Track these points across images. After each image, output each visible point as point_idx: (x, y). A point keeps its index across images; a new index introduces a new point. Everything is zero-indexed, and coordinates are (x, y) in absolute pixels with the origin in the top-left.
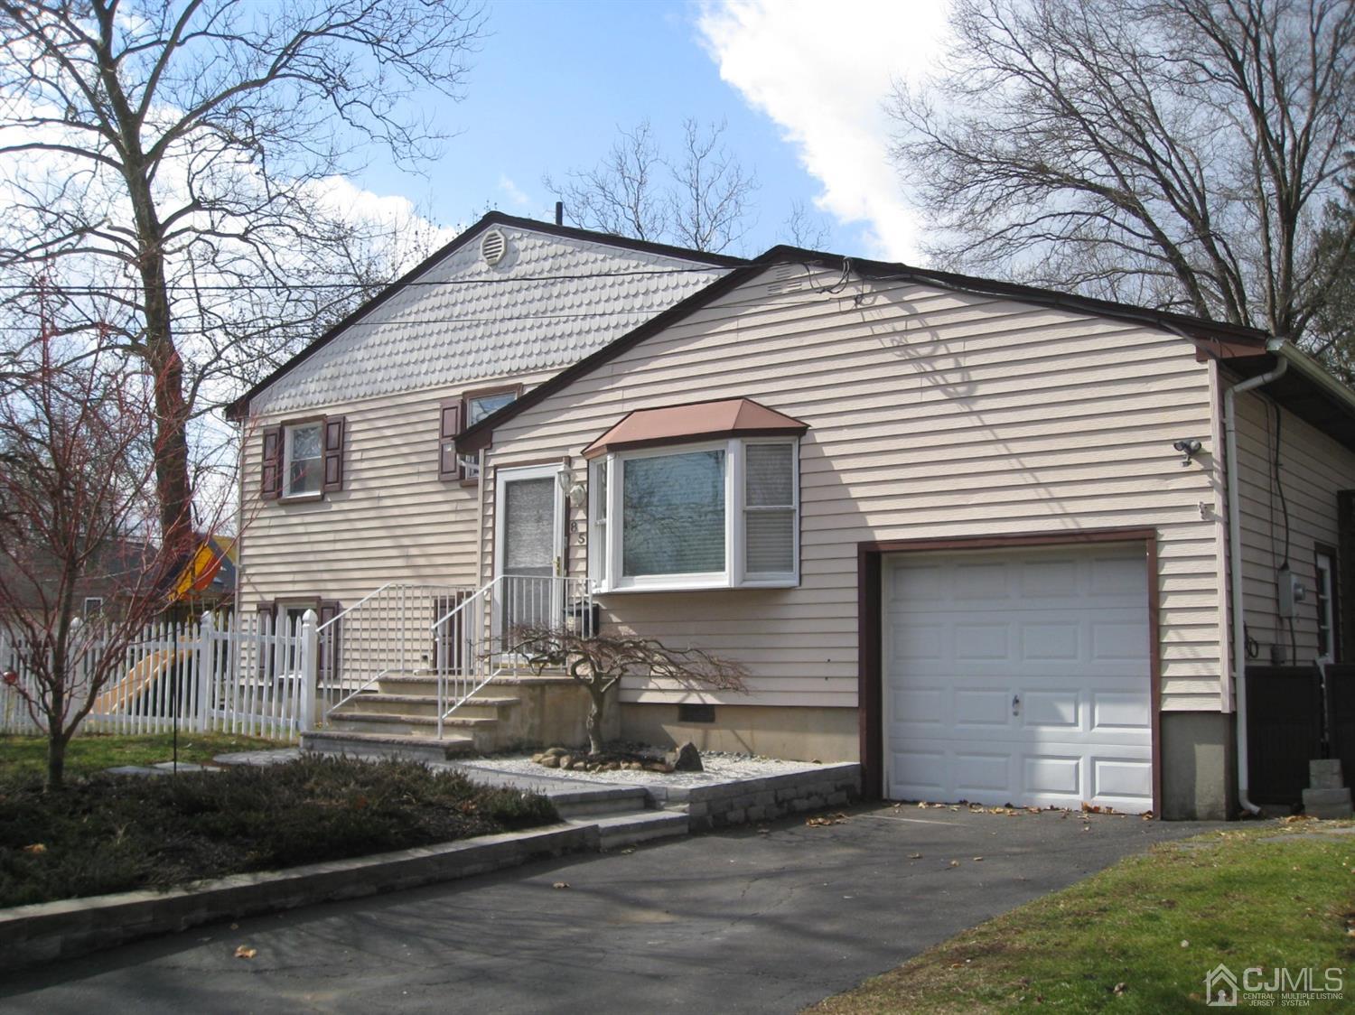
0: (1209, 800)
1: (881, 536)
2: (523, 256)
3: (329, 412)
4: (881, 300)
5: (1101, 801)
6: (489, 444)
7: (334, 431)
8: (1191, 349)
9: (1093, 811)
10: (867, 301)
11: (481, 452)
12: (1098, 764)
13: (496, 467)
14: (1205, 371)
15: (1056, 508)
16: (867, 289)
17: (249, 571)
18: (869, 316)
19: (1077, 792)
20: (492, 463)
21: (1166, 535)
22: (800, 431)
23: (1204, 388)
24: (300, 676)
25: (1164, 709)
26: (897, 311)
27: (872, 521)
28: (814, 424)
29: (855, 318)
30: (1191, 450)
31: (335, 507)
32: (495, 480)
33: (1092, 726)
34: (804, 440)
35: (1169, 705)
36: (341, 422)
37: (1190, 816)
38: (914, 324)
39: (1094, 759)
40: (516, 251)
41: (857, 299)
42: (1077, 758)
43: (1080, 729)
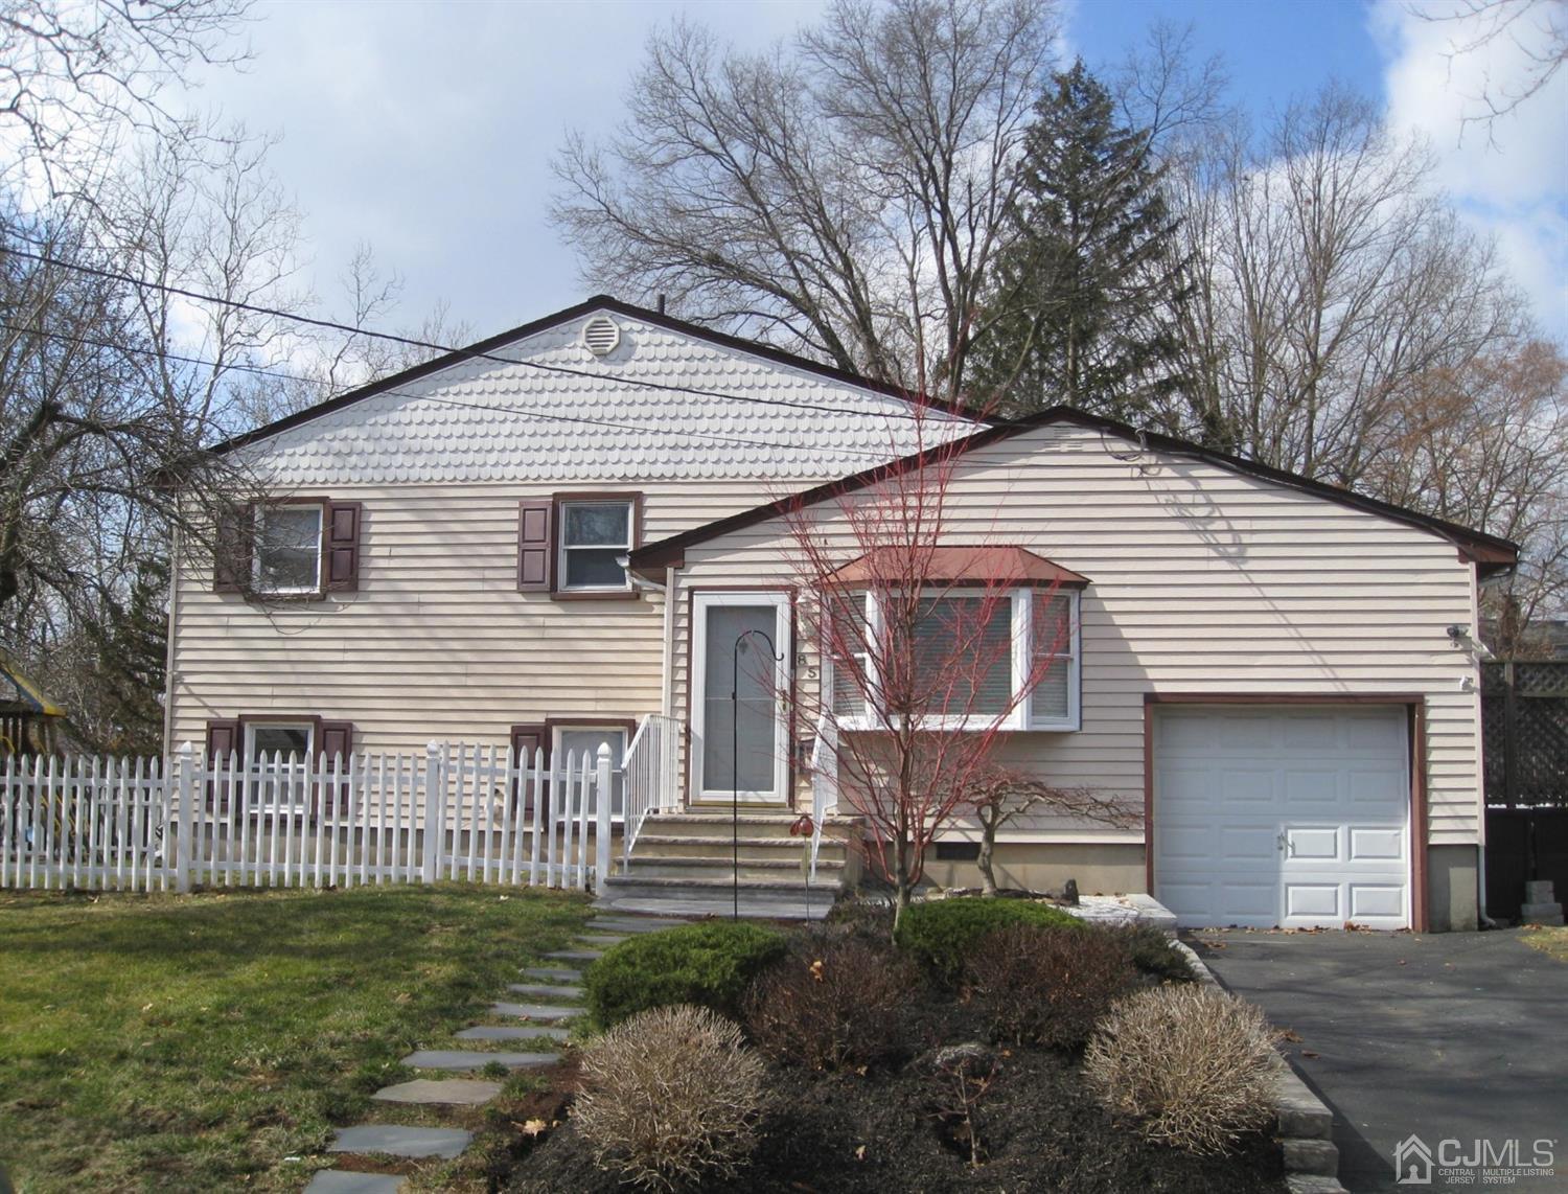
0: (1465, 916)
1: (1159, 688)
2: (640, 352)
3: (334, 495)
4: (1167, 472)
5: (1356, 920)
6: (680, 565)
7: (345, 520)
8: (1454, 551)
9: (1351, 928)
10: (1153, 471)
11: (670, 571)
12: (1354, 889)
13: (691, 590)
14: (1466, 570)
15: (1328, 673)
16: (1152, 459)
17: (188, 679)
18: (1155, 485)
19: (1336, 914)
20: (685, 583)
21: (1431, 701)
22: (1081, 584)
23: (1466, 584)
24: (297, 812)
25: (1431, 842)
26: (1186, 485)
27: (1151, 674)
28: (1096, 579)
29: (1141, 485)
30: (1456, 633)
31: (341, 610)
32: (690, 603)
33: (1350, 857)
34: (1085, 593)
35: (1435, 840)
36: (355, 509)
37: (1447, 928)
38: (1200, 499)
39: (1351, 885)
40: (633, 345)
41: (1143, 468)
42: (1337, 885)
43: (1339, 860)
